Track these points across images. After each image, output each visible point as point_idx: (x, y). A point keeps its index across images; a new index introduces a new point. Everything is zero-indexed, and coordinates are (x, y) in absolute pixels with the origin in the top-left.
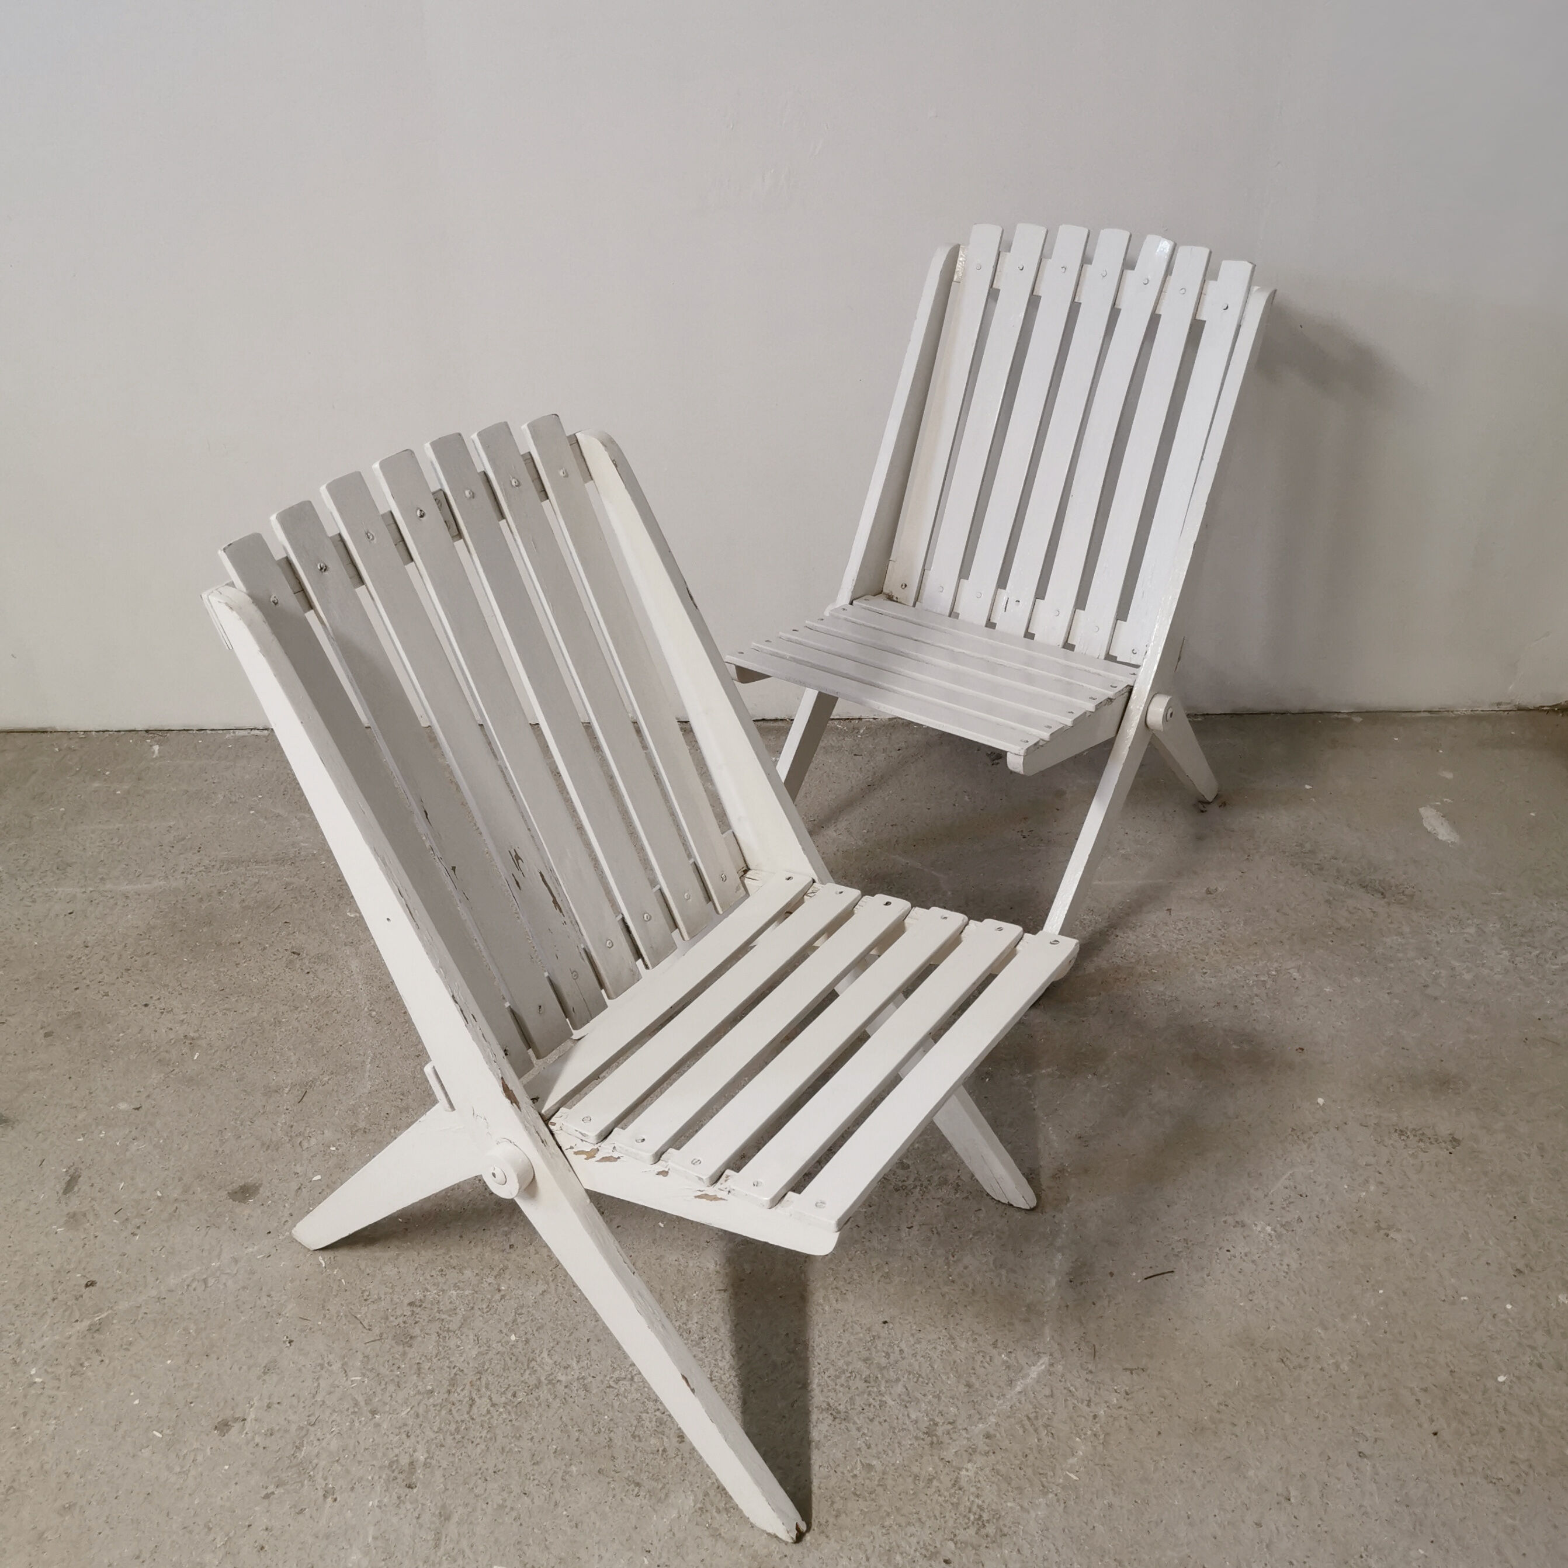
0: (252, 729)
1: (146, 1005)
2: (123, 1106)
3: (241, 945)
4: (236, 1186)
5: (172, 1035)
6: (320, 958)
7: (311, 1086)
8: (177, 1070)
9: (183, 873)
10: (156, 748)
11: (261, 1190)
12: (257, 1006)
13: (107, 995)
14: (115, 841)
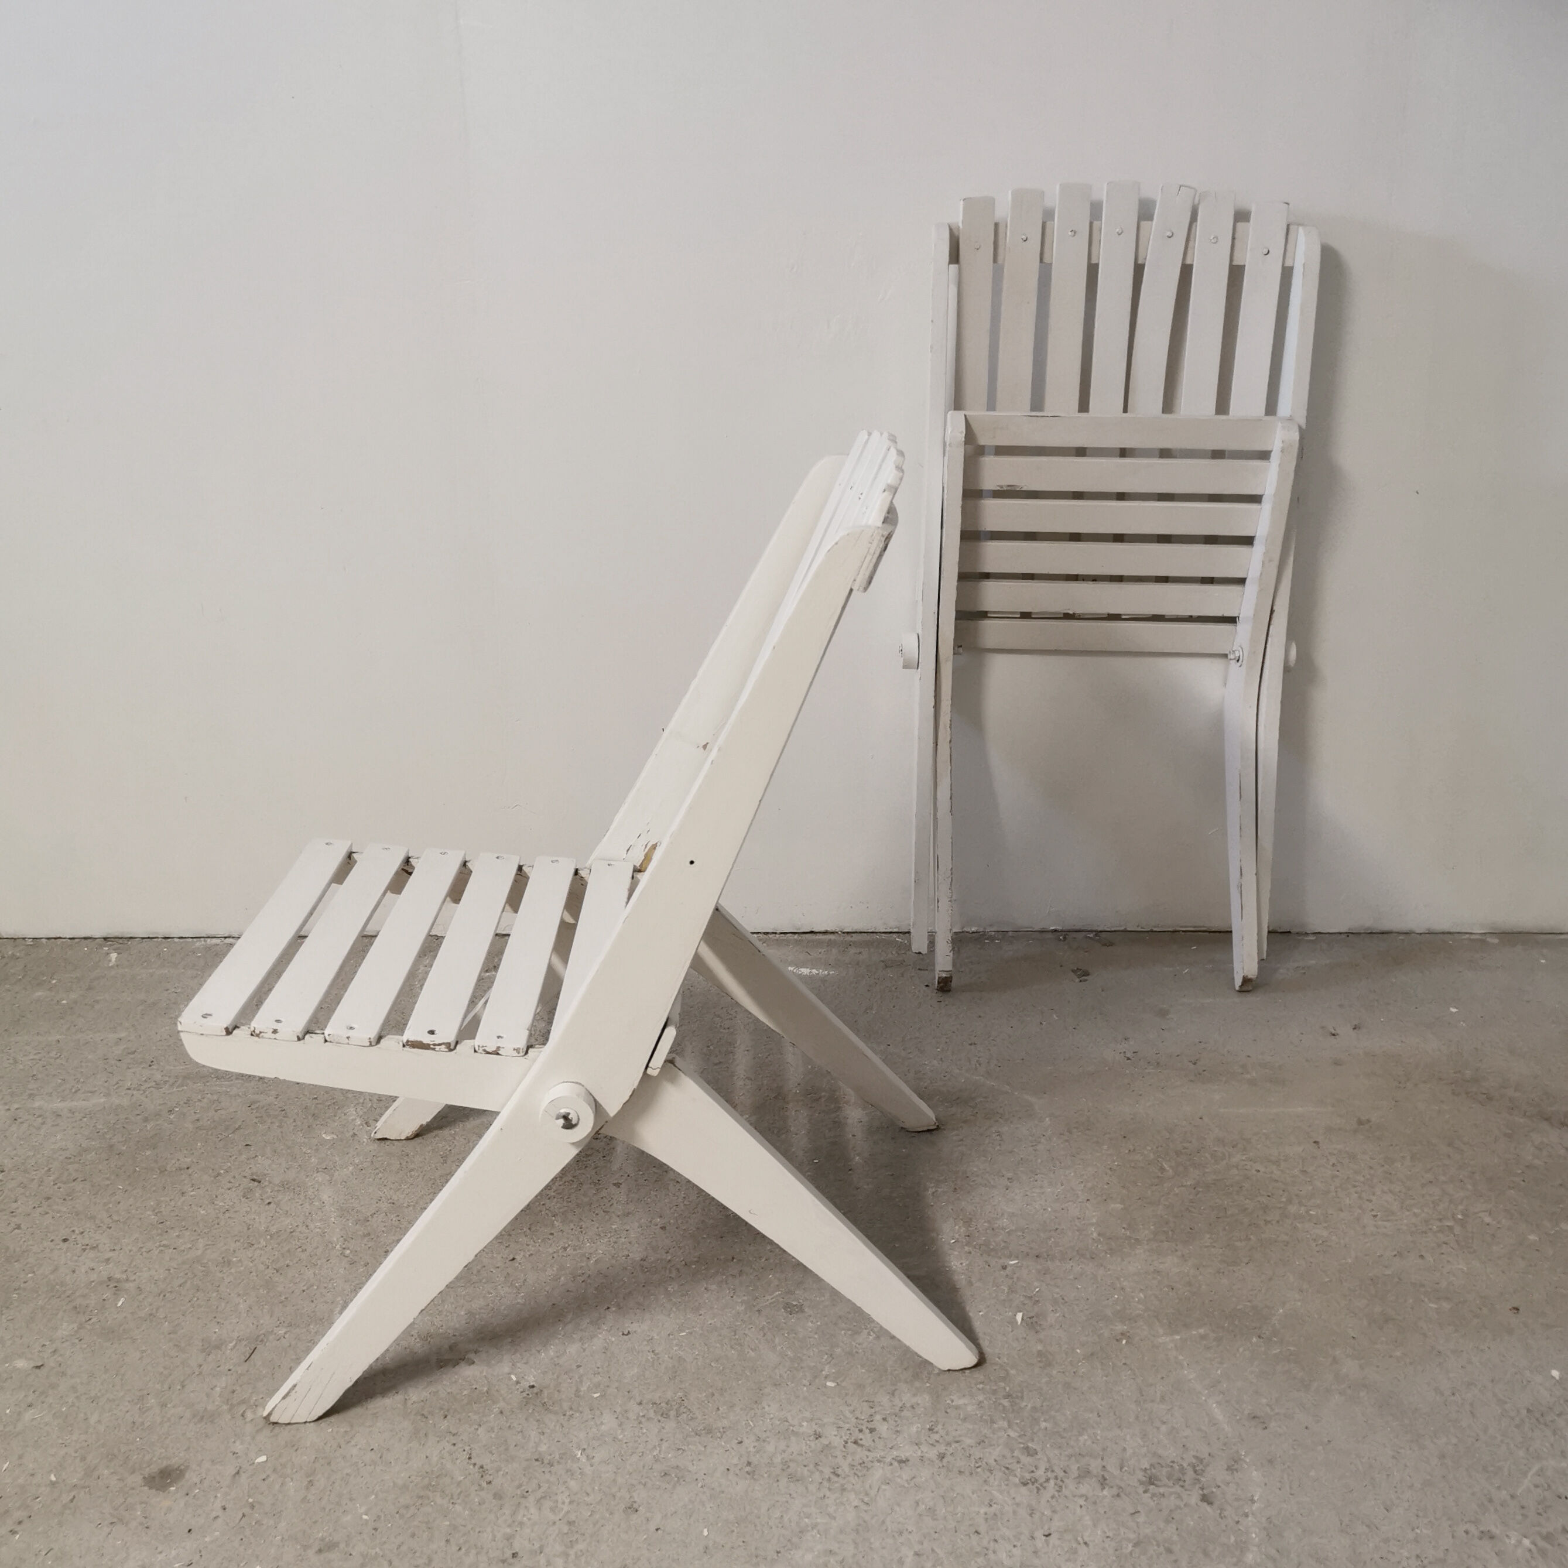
0: (225, 938)
1: (65, 1240)
2: (20, 1364)
3: (190, 1171)
4: (155, 1469)
5: (94, 1276)
6: (285, 1186)
7: (262, 1341)
8: (94, 1320)
9: (129, 1089)
10: (114, 956)
11: (187, 1476)
12: (201, 1243)
13: (18, 1227)
14: (53, 1054)
